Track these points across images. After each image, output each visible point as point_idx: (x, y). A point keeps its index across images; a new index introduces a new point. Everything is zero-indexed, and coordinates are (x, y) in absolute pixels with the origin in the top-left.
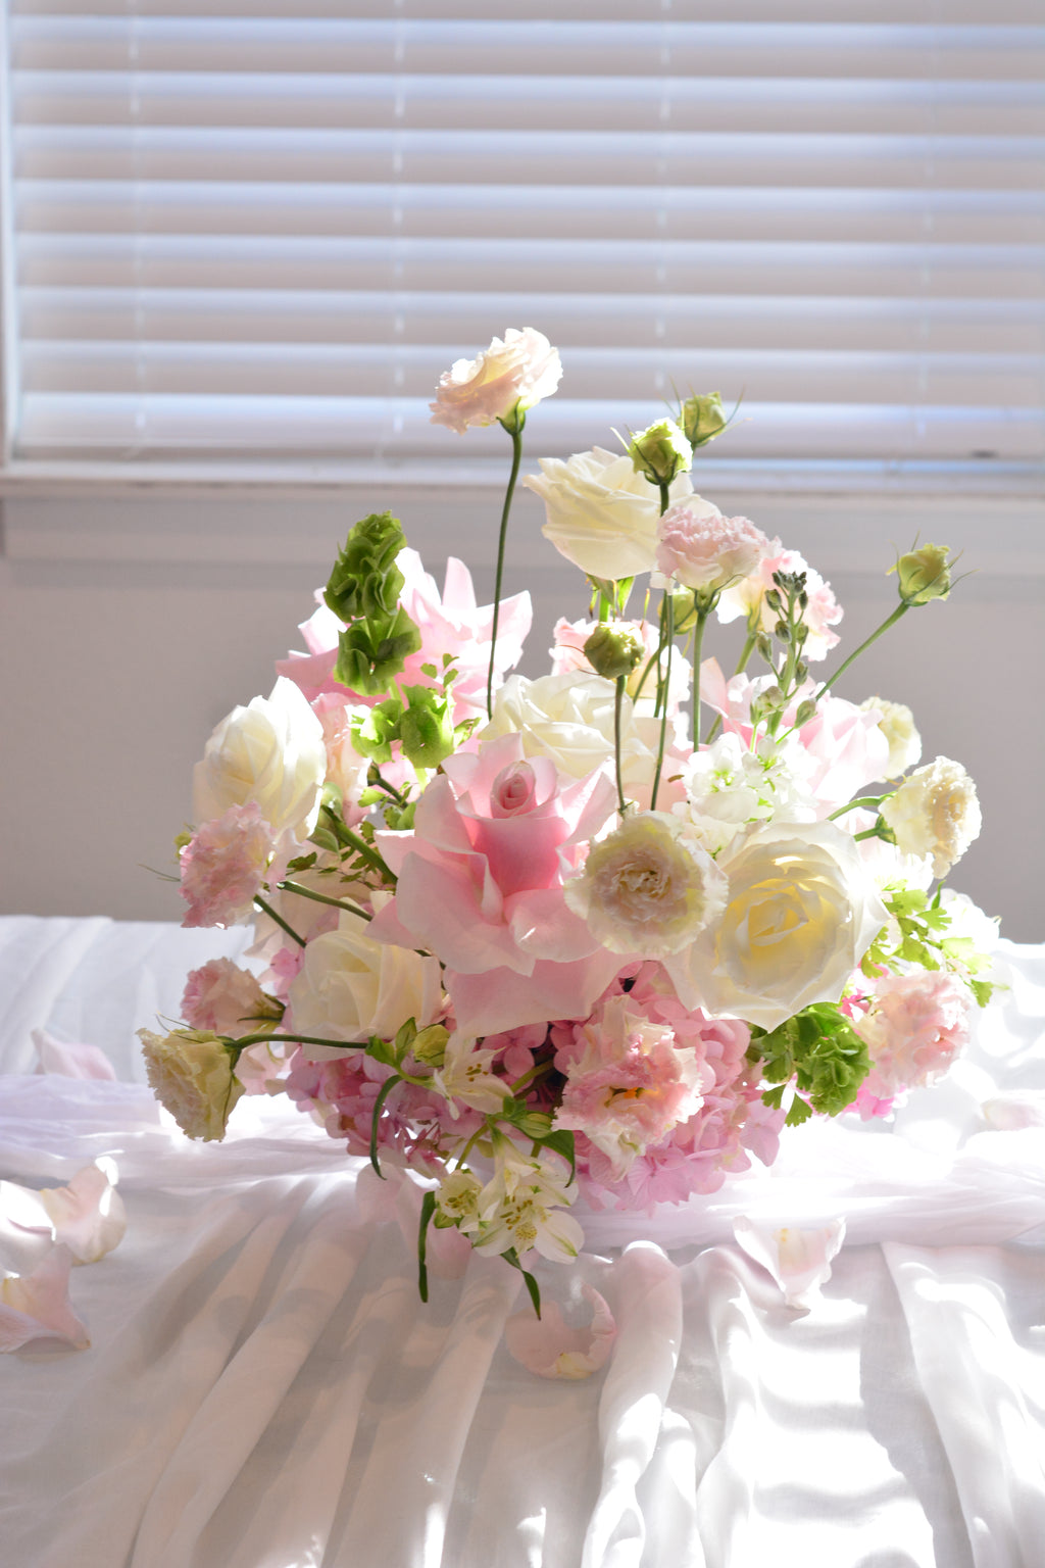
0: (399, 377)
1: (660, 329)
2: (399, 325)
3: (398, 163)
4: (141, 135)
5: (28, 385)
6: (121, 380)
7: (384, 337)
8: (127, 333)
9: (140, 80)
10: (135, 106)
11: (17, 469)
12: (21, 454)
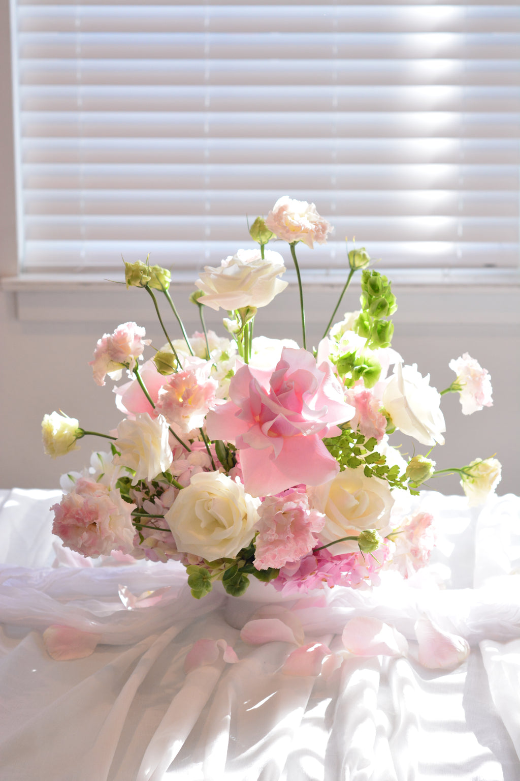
0: (208, 231)
1: (333, 207)
2: (208, 206)
3: (207, 128)
4: (83, 116)
5: (28, 237)
6: (73, 234)
7: (200, 212)
8: (77, 212)
9: (82, 90)
10: (80, 102)
11: (23, 278)
12: (26, 270)
